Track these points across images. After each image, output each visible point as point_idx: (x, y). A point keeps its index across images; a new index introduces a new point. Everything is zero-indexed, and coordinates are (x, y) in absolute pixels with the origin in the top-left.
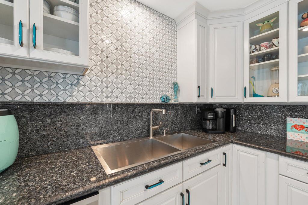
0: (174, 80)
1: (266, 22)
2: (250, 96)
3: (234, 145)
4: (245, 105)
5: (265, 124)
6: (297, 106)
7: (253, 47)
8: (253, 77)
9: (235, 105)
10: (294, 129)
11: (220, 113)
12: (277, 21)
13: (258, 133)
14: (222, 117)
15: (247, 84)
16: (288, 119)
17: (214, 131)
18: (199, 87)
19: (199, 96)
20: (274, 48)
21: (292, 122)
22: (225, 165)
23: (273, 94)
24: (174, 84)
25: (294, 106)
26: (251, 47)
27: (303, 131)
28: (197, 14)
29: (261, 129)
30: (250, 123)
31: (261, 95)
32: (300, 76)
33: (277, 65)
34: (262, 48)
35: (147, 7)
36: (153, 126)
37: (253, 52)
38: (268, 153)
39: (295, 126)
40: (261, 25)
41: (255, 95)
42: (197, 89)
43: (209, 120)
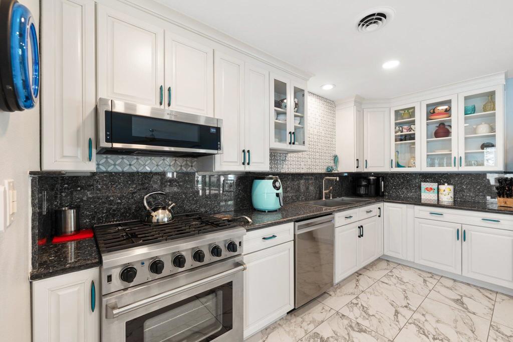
0: (334, 153)
1: (406, 111)
2: (396, 167)
3: (385, 203)
4: (391, 174)
5: (407, 188)
6: (428, 174)
7: (397, 128)
8: (398, 152)
9: (383, 174)
10: (426, 191)
11: (372, 180)
12: (414, 112)
13: (401, 197)
14: (374, 184)
15: (393, 158)
16: (423, 184)
17: (367, 195)
18: (357, 160)
19: (357, 167)
20: (412, 132)
21: (425, 186)
22: (379, 216)
23: (412, 166)
24: (334, 156)
25: (426, 174)
26: (395, 128)
27: (432, 191)
28: (355, 102)
29: (404, 192)
30: (395, 189)
31: (403, 165)
32: (428, 154)
33: (414, 144)
34: (404, 130)
35: (318, 96)
36: (325, 190)
37: (397, 132)
38: (408, 205)
39: (427, 189)
40: (403, 112)
41: (398, 166)
42: (356, 162)
43: (363, 186)
